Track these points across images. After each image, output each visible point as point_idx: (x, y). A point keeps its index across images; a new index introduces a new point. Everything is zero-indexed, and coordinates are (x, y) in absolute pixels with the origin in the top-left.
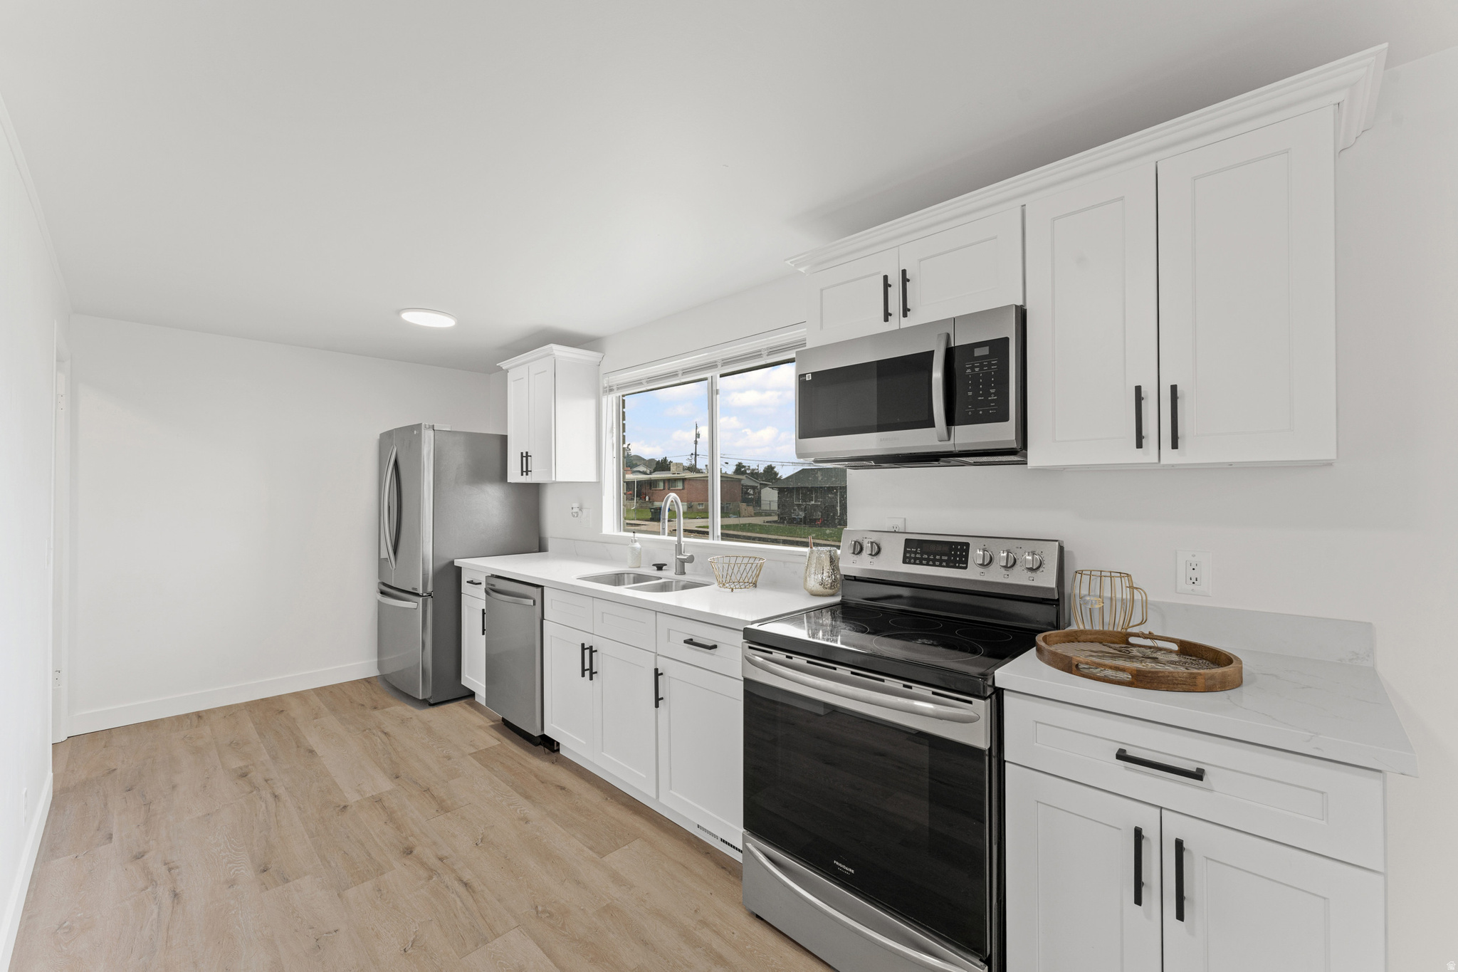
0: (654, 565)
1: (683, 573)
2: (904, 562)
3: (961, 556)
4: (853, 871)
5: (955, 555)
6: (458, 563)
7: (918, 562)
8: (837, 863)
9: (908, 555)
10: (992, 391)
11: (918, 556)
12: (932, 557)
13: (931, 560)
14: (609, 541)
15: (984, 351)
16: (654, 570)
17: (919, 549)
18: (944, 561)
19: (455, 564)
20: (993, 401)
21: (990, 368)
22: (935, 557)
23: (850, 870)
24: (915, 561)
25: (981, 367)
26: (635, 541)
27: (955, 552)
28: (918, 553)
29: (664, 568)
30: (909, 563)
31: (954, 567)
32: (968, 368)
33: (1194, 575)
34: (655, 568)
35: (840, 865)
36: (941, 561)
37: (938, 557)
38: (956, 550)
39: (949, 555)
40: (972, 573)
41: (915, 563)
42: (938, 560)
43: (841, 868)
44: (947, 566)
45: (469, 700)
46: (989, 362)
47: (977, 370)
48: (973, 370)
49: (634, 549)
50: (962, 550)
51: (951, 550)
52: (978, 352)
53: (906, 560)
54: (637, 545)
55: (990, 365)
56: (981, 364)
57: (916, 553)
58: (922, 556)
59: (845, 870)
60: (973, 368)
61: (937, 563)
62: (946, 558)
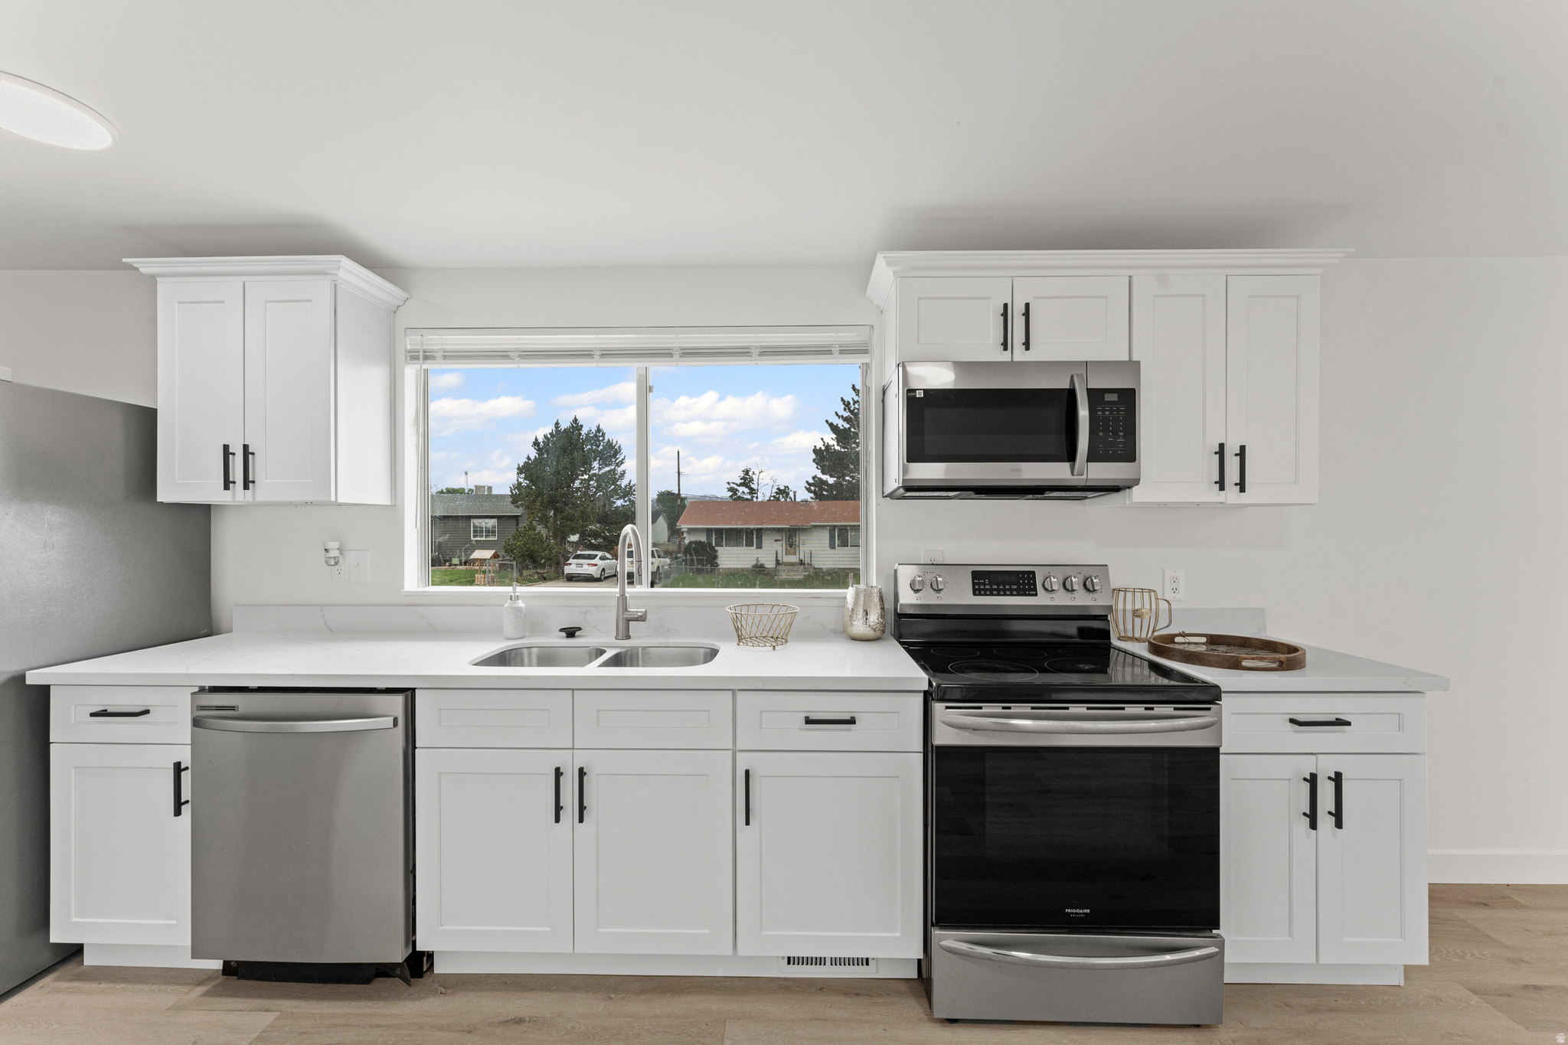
0: (562, 630)
1: (628, 637)
2: (975, 594)
3: (1029, 584)
4: (1088, 911)
5: (1024, 584)
6: (33, 678)
7: (988, 593)
8: (1069, 911)
9: (977, 587)
10: (1121, 434)
11: (988, 587)
12: (1001, 587)
13: (1002, 590)
14: (414, 603)
15: (1114, 397)
16: (562, 638)
17: (986, 580)
18: (1014, 590)
19: (28, 682)
20: (1121, 443)
21: (1118, 413)
22: (1004, 587)
23: (1085, 911)
24: (985, 592)
25: (1111, 411)
26: (517, 598)
27: (1022, 581)
28: (987, 584)
29: (577, 633)
30: (980, 595)
31: (1025, 595)
32: (1100, 410)
33: (1175, 586)
34: (564, 634)
35: (1074, 911)
36: (1011, 590)
37: (1007, 587)
38: (1023, 579)
39: (1018, 584)
40: (1041, 600)
41: (985, 595)
42: (1008, 590)
43: (1073, 913)
44: (1019, 595)
45: (70, 968)
46: (1118, 408)
47: (1107, 413)
48: (1104, 413)
49: (519, 610)
50: (1029, 578)
51: (1019, 579)
52: (1108, 397)
53: (976, 592)
54: (521, 604)
55: (1118, 411)
56: (1111, 408)
57: (984, 584)
58: (991, 586)
59: (1080, 913)
60: (1103, 411)
61: (1008, 593)
62: (1015, 587)
